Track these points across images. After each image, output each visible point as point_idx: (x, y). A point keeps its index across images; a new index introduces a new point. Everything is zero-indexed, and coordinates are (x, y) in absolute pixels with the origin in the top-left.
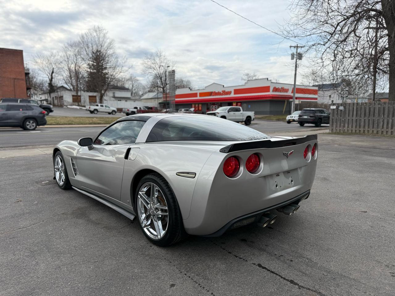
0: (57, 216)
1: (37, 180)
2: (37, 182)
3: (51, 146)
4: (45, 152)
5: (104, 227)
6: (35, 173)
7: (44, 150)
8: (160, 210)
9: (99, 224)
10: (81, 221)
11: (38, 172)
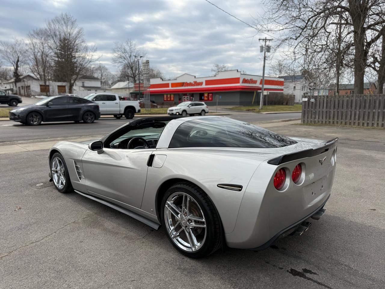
0: (69, 226)
1: (30, 183)
2: (31, 185)
3: (30, 141)
4: (27, 148)
5: (125, 237)
6: (25, 174)
7: (24, 147)
8: (193, 221)
9: (117, 233)
10: (97, 231)
11: (27, 173)
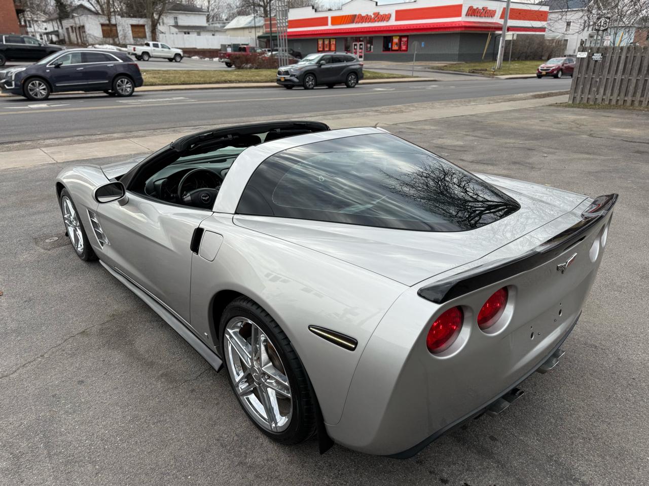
0: (70, 340)
1: (36, 235)
2: (36, 240)
3: (65, 140)
4: (55, 157)
5: (162, 375)
6: (34, 214)
7: (52, 153)
9: (151, 364)
10: (117, 356)
11: (39, 212)
